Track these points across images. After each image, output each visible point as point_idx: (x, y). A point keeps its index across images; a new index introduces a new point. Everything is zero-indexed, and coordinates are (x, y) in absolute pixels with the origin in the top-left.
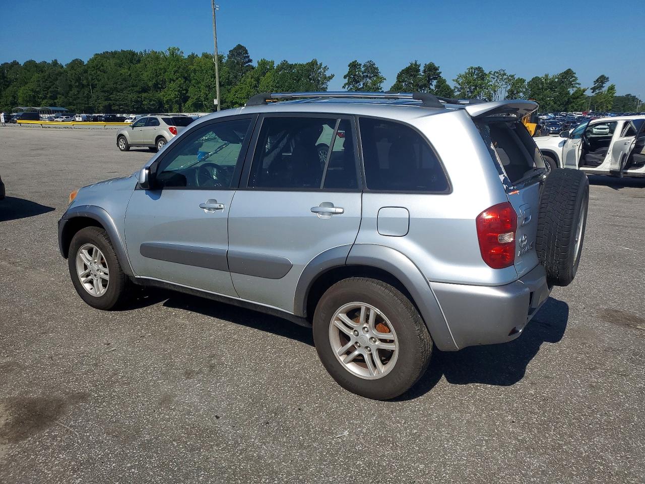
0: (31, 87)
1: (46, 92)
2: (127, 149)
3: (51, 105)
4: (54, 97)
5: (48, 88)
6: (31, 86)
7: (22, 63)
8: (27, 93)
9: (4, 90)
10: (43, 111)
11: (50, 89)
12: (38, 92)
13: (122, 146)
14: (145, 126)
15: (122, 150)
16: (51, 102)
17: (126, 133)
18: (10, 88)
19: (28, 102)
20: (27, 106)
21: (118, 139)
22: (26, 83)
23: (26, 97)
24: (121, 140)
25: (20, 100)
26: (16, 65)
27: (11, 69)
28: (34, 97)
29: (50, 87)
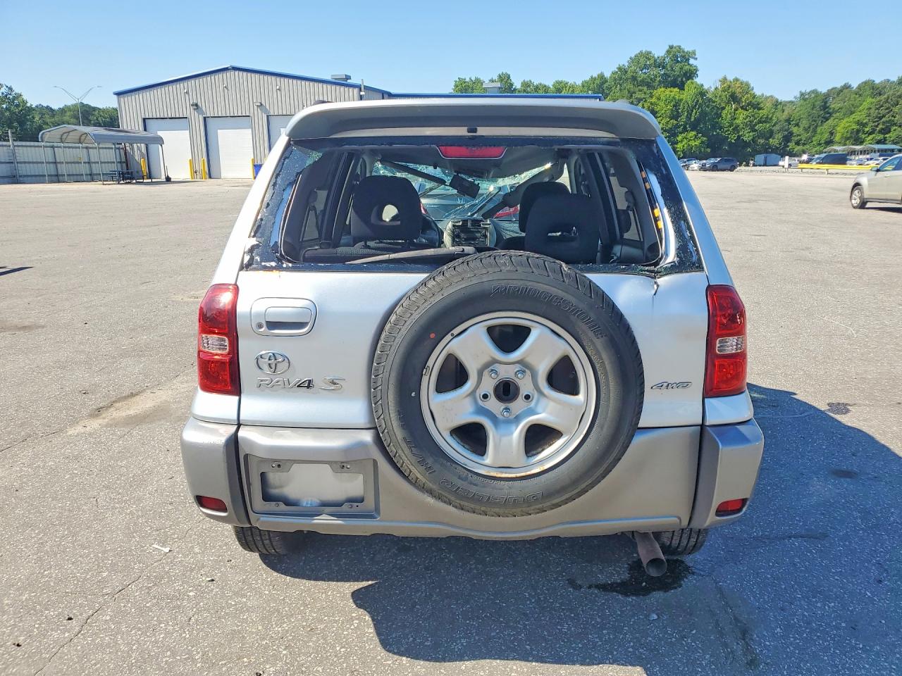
0: (858, 118)
1: (876, 124)
2: (862, 205)
3: (879, 142)
4: (886, 131)
5: (880, 118)
6: (857, 116)
7: (855, 85)
8: (850, 126)
9: (821, 125)
10: (865, 151)
11: (884, 119)
12: (865, 125)
13: (856, 202)
14: (894, 169)
15: (854, 207)
16: (880, 137)
17: (864, 181)
18: (830, 122)
19: (847, 139)
20: (845, 145)
21: (853, 189)
22: (852, 113)
23: (847, 132)
24: (856, 192)
25: (837, 138)
26: (847, 88)
27: (838, 94)
28: (858, 131)
29: (884, 116)
